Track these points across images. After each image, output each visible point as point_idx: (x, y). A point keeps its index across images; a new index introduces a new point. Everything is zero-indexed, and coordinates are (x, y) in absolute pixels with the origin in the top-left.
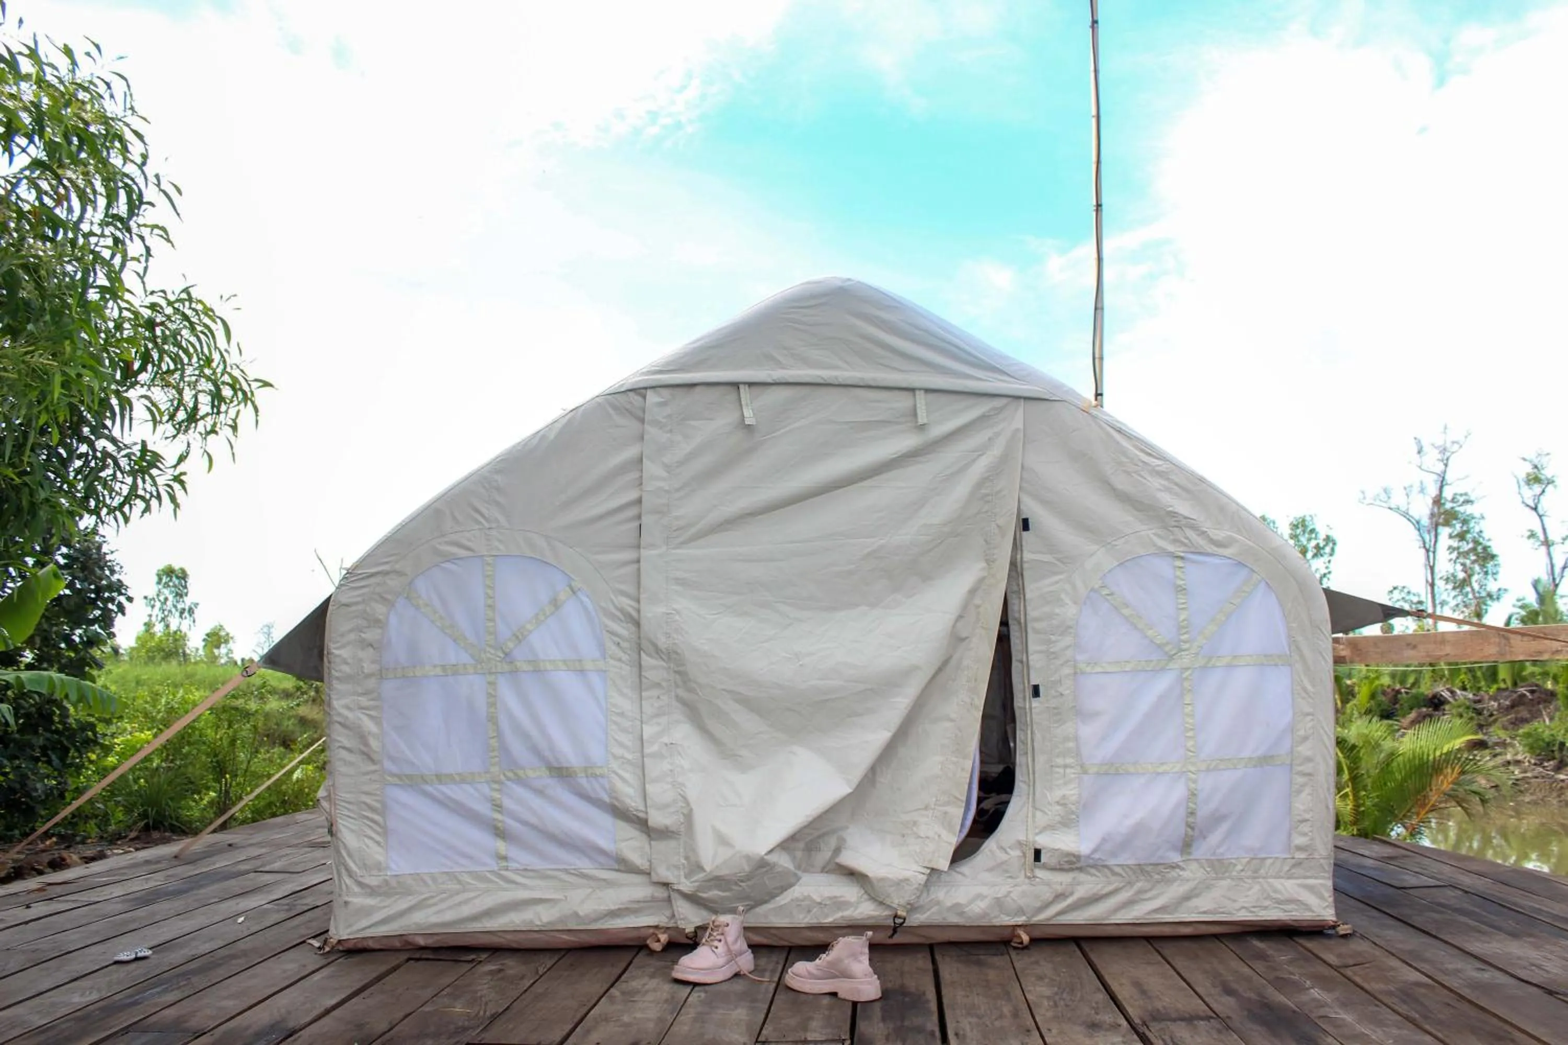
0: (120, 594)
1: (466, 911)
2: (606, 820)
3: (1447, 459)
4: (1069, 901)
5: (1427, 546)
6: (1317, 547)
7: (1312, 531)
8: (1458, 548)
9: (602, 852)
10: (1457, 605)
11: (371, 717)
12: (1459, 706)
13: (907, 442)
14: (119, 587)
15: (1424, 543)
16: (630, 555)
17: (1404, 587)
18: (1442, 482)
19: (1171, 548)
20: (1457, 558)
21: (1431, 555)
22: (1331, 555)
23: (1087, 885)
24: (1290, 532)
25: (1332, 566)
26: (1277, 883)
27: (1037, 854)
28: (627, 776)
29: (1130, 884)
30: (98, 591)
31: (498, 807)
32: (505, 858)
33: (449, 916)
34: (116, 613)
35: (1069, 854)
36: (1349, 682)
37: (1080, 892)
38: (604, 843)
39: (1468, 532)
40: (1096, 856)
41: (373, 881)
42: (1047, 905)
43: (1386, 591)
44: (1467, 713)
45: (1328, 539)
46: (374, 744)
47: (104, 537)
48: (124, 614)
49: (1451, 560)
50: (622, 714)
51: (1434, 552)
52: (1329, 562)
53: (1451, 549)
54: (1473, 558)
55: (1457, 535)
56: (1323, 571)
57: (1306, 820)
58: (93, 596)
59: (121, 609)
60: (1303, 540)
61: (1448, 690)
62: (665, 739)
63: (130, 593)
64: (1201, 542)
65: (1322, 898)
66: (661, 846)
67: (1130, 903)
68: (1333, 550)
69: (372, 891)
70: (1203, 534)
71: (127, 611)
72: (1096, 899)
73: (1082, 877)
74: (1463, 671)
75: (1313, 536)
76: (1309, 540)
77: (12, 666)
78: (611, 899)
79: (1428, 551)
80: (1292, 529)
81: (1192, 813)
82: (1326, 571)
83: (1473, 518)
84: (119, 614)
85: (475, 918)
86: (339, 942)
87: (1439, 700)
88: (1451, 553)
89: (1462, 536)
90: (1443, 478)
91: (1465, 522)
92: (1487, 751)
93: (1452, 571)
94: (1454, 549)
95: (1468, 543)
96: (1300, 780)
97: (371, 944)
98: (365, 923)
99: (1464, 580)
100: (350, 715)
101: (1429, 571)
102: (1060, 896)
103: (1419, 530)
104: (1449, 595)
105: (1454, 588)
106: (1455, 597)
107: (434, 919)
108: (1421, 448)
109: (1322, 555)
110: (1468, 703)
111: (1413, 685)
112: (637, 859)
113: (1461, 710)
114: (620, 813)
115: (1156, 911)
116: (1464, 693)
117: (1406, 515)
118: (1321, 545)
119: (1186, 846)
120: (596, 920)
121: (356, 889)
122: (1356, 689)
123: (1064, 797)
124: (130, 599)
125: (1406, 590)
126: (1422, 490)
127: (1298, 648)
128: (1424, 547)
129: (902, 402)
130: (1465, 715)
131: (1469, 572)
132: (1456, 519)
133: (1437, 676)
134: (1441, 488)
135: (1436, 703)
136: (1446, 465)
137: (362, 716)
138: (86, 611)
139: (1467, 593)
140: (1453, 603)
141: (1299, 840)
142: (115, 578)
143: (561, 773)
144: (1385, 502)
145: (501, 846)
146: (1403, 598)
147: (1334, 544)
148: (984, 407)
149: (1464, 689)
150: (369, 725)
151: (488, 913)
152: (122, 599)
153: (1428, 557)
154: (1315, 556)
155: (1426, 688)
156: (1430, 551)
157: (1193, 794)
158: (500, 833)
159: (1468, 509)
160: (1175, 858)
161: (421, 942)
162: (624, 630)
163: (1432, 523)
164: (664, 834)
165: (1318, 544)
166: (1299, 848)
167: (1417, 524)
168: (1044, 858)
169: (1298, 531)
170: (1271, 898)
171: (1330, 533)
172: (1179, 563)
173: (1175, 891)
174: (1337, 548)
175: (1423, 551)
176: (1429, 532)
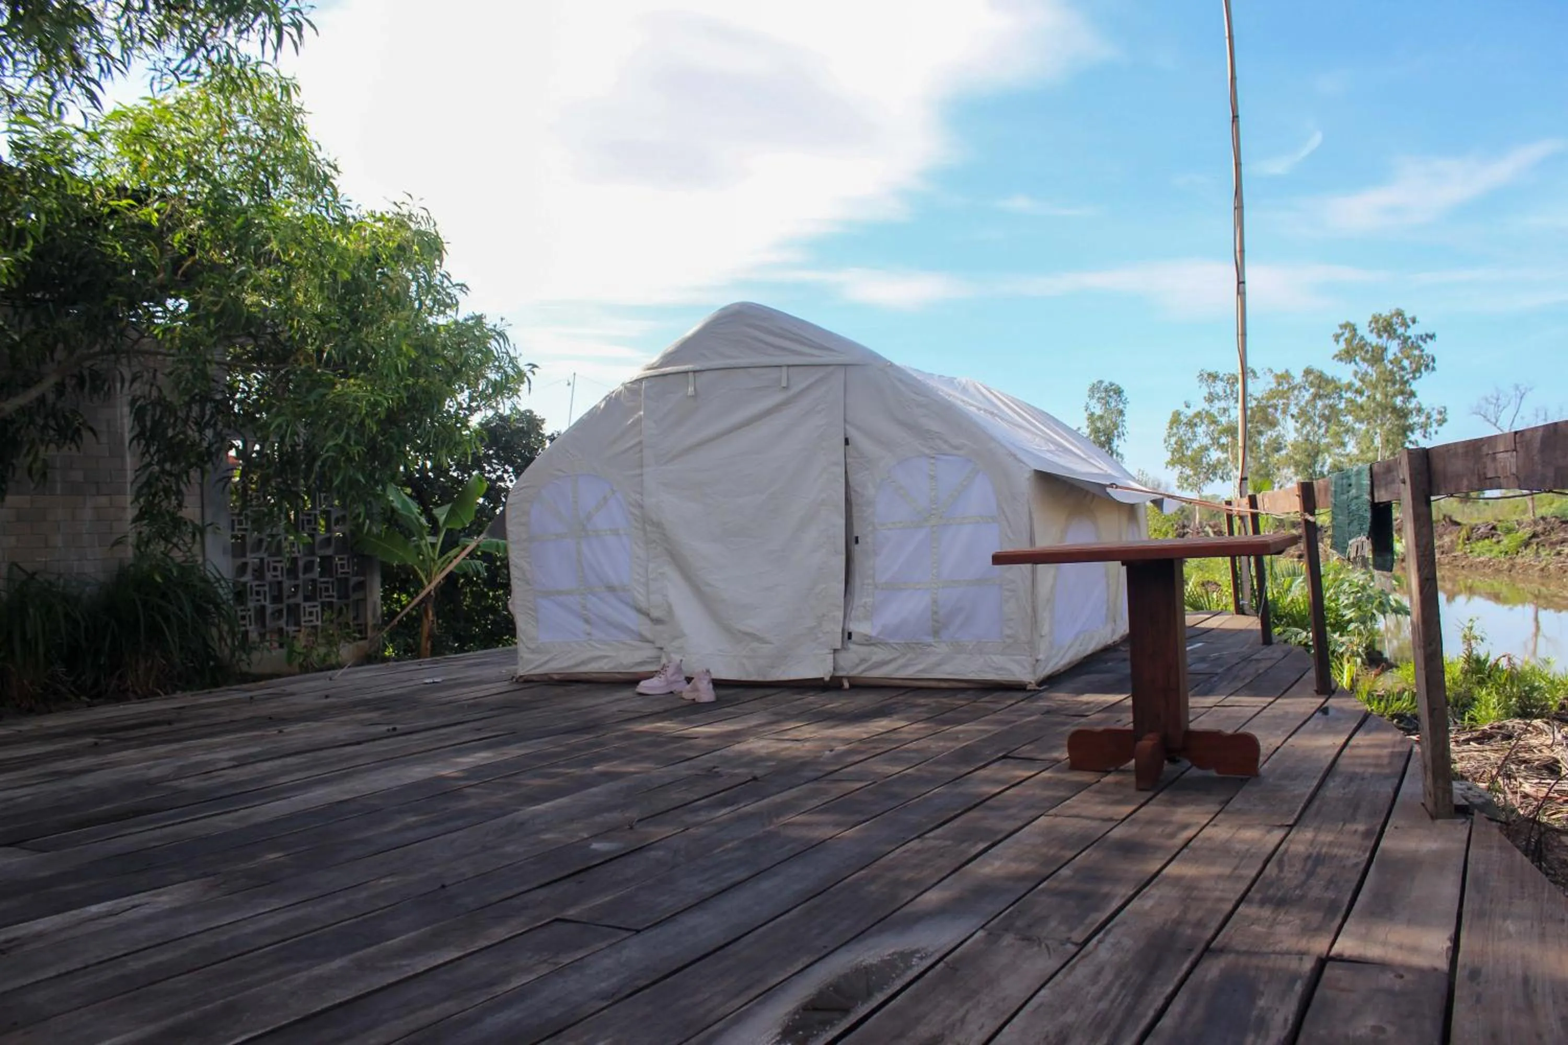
1: (572, 662)
2: (632, 614)
4: (870, 663)
9: (632, 631)
11: (528, 562)
13: (779, 397)
16: (638, 471)
19: (927, 451)
23: (879, 654)
26: (994, 658)
28: (641, 590)
29: (904, 655)
31: (584, 607)
32: (589, 634)
33: (565, 664)
35: (866, 635)
37: (875, 659)
38: (632, 626)
40: (881, 637)
41: (532, 646)
42: (858, 665)
46: (530, 576)
50: (638, 558)
57: (1012, 620)
62: (660, 571)
64: (945, 447)
65: (1024, 667)
66: (659, 628)
67: (905, 666)
69: (533, 651)
70: (946, 442)
72: (884, 663)
73: (875, 649)
78: (639, 656)
81: (936, 613)
85: (577, 665)
96: (1007, 593)
97: (535, 678)
98: (531, 666)
102: (863, 660)
107: (560, 666)
112: (648, 635)
114: (640, 611)
115: (919, 671)
119: (936, 633)
120: (632, 667)
121: (525, 650)
123: (866, 603)
127: (1004, 512)
129: (774, 374)
137: (521, 559)
141: (1008, 632)
143: (611, 589)
145: (587, 628)
148: (821, 373)
150: (527, 567)
151: (583, 663)
157: (935, 602)
158: (587, 621)
160: (930, 640)
161: (556, 677)
162: (637, 512)
164: (657, 621)
166: (1009, 637)
168: (853, 638)
170: (990, 666)
172: (932, 461)
173: (933, 659)
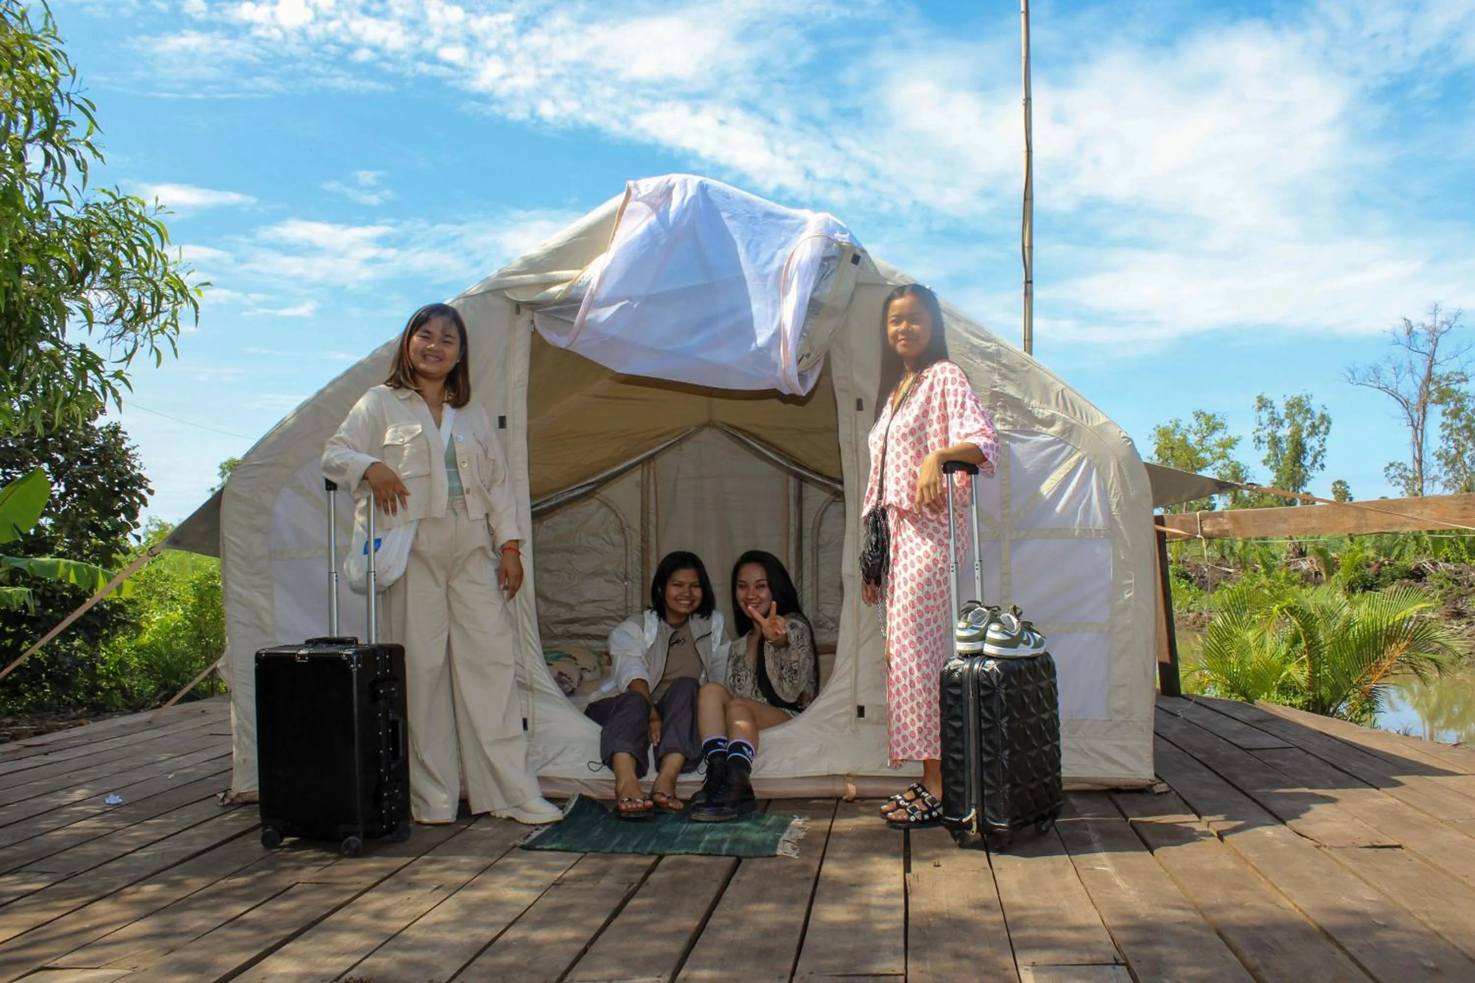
0: (141, 487)
3: (1437, 339)
5: (1416, 424)
6: (1313, 426)
7: (1308, 411)
8: (1451, 425)
10: (1449, 481)
11: (264, 594)
12: (1440, 578)
14: (140, 481)
15: (1412, 422)
17: (1400, 464)
18: (1431, 361)
20: (1450, 435)
21: (1419, 432)
22: (1326, 434)
24: (1286, 411)
25: (1327, 445)
27: (861, 711)
30: (122, 485)
34: (139, 504)
36: (1334, 555)
39: (1462, 409)
43: (1383, 469)
44: (1448, 584)
45: (1324, 418)
46: (266, 617)
47: (125, 433)
48: (146, 505)
49: (1444, 436)
51: (1422, 430)
52: (1324, 440)
53: (1444, 426)
54: (1466, 434)
55: (1451, 413)
56: (1318, 448)
58: (117, 489)
59: (144, 501)
60: (1299, 419)
61: (1430, 562)
63: (150, 486)
68: (1328, 428)
71: (149, 502)
74: (1446, 542)
75: (1309, 416)
76: (1305, 419)
77: (50, 554)
79: (1416, 429)
80: (1287, 409)
82: (1321, 449)
83: (1468, 396)
84: (142, 506)
86: (238, 795)
87: (1422, 572)
88: (1443, 431)
89: (1455, 415)
90: (1433, 358)
91: (1460, 400)
92: (1465, 620)
93: (1445, 447)
94: (1448, 426)
95: (1461, 421)
99: (1455, 457)
100: (245, 593)
101: (1416, 448)
103: (1407, 409)
104: (1440, 471)
105: (1446, 464)
106: (1446, 473)
108: (1411, 328)
109: (1317, 434)
110: (1448, 574)
111: (1397, 558)
113: (1441, 581)
116: (1447, 565)
117: (1394, 394)
118: (1317, 423)
122: (1340, 561)
124: (151, 492)
125: (1402, 467)
126: (1412, 371)
128: (1413, 425)
130: (1445, 586)
131: (1461, 449)
132: (1450, 397)
133: (1421, 549)
134: (1431, 367)
135: (1418, 575)
136: (1436, 345)
137: (256, 594)
138: (112, 502)
139: (1459, 470)
140: (1444, 478)
142: (136, 472)
144: (1375, 382)
146: (1399, 475)
147: (1330, 423)
149: (1447, 560)
150: (262, 602)
152: (143, 492)
153: (1416, 434)
154: (1310, 435)
155: (1410, 561)
156: (1418, 427)
159: (1464, 387)
163: (1420, 402)
165: (1313, 423)
167: (1406, 404)
169: (1294, 411)
171: (1326, 412)
174: (1332, 428)
175: (1411, 428)
176: (1417, 410)
